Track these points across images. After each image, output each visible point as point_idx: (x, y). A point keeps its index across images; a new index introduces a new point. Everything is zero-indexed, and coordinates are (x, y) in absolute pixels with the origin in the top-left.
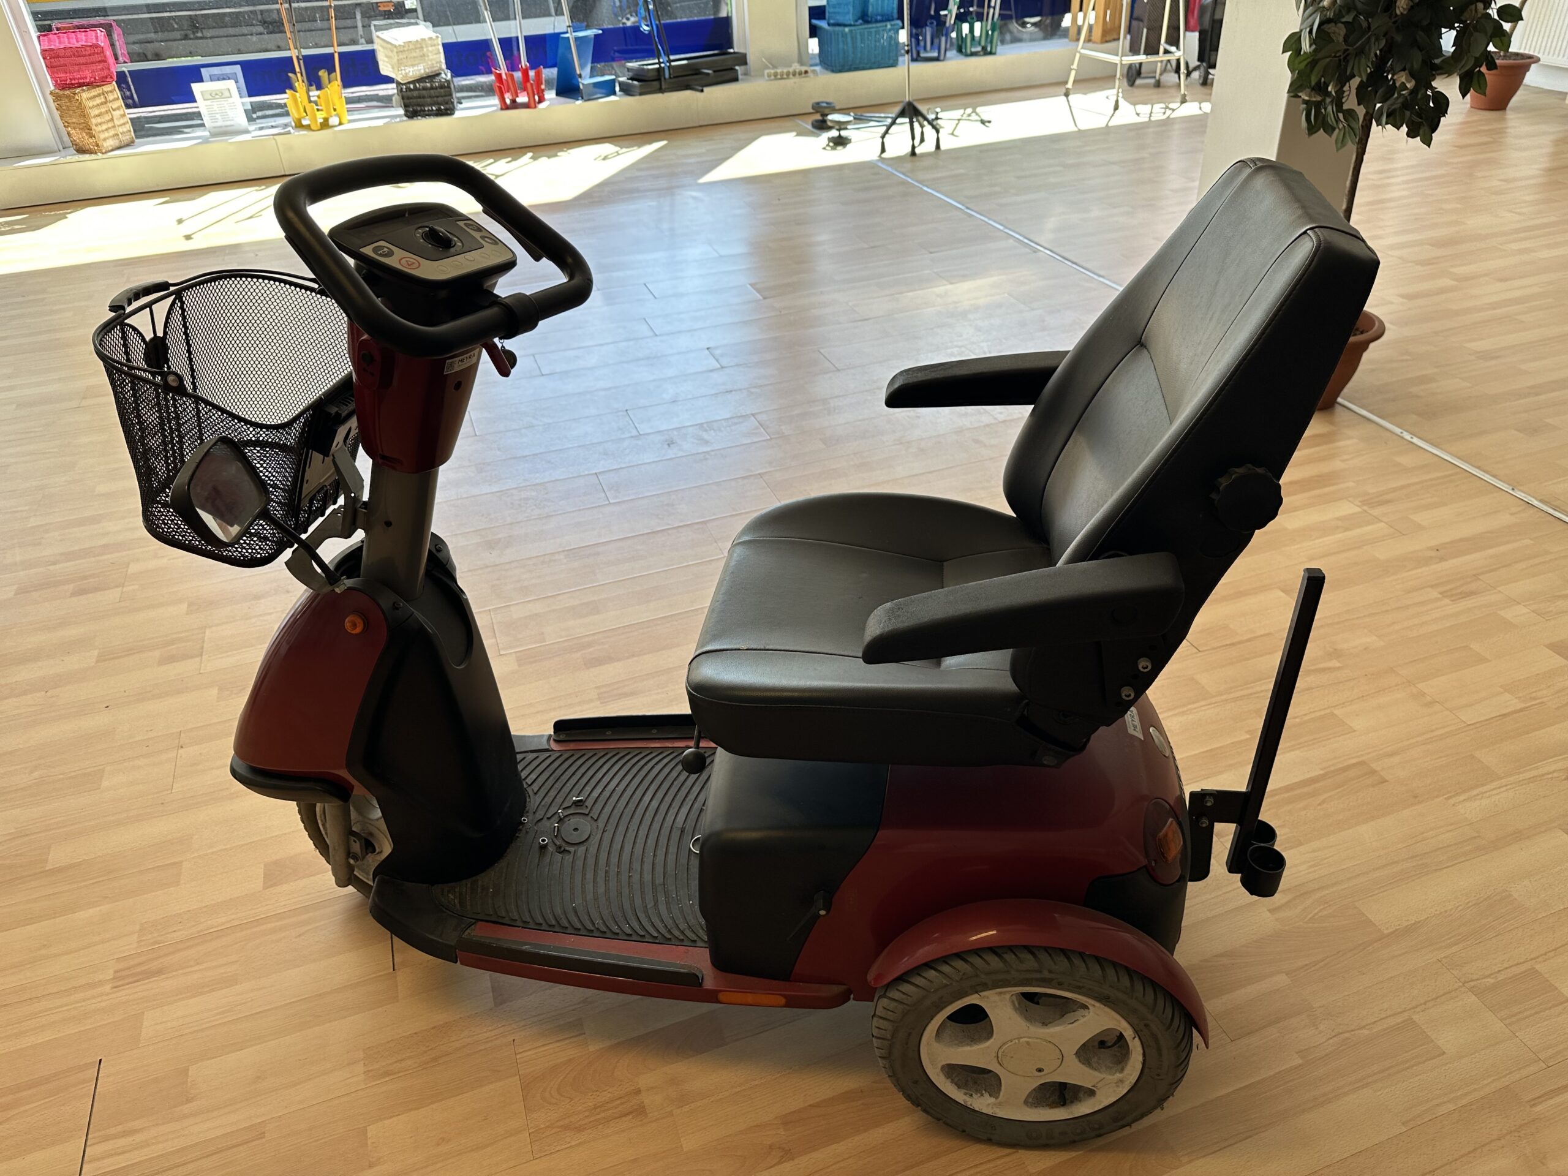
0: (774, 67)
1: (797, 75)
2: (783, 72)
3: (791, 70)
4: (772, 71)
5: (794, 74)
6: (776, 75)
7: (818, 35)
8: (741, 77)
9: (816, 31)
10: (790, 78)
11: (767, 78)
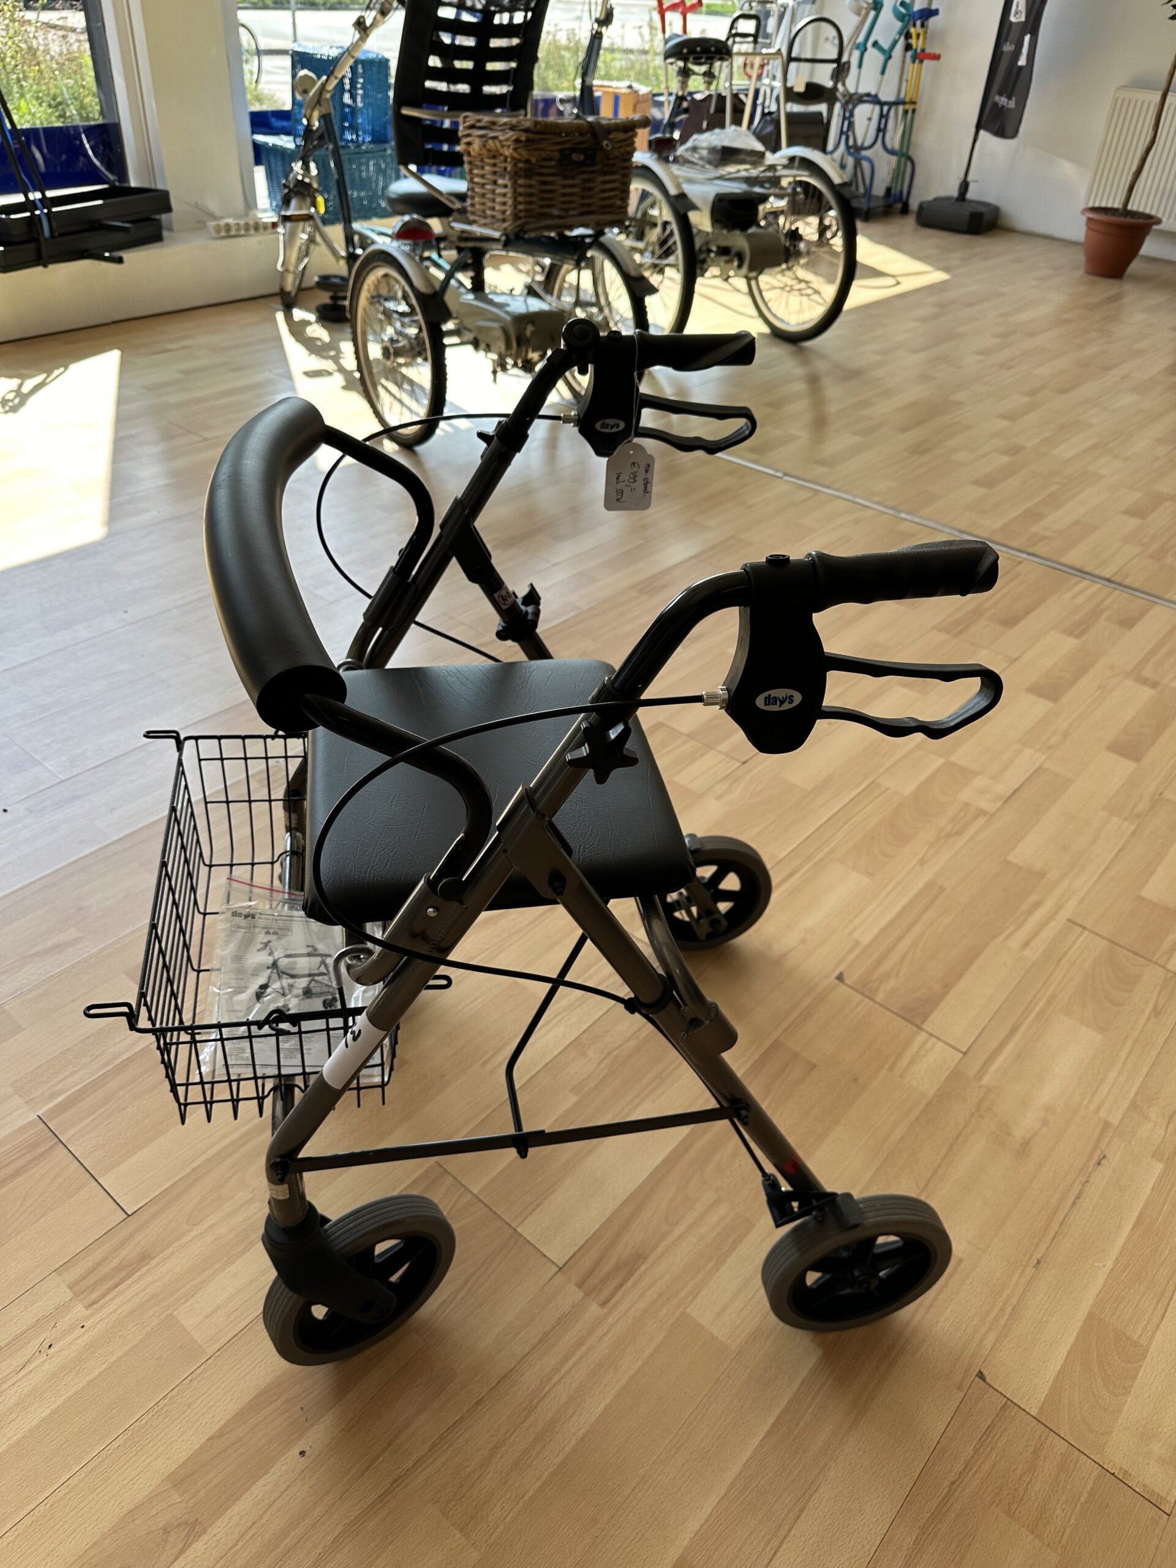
0: (221, 218)
1: (252, 230)
2: (239, 225)
4: (222, 223)
5: (257, 228)
6: (228, 227)
7: (264, 160)
8: (165, 234)
9: (260, 154)
10: (251, 235)
11: (214, 234)
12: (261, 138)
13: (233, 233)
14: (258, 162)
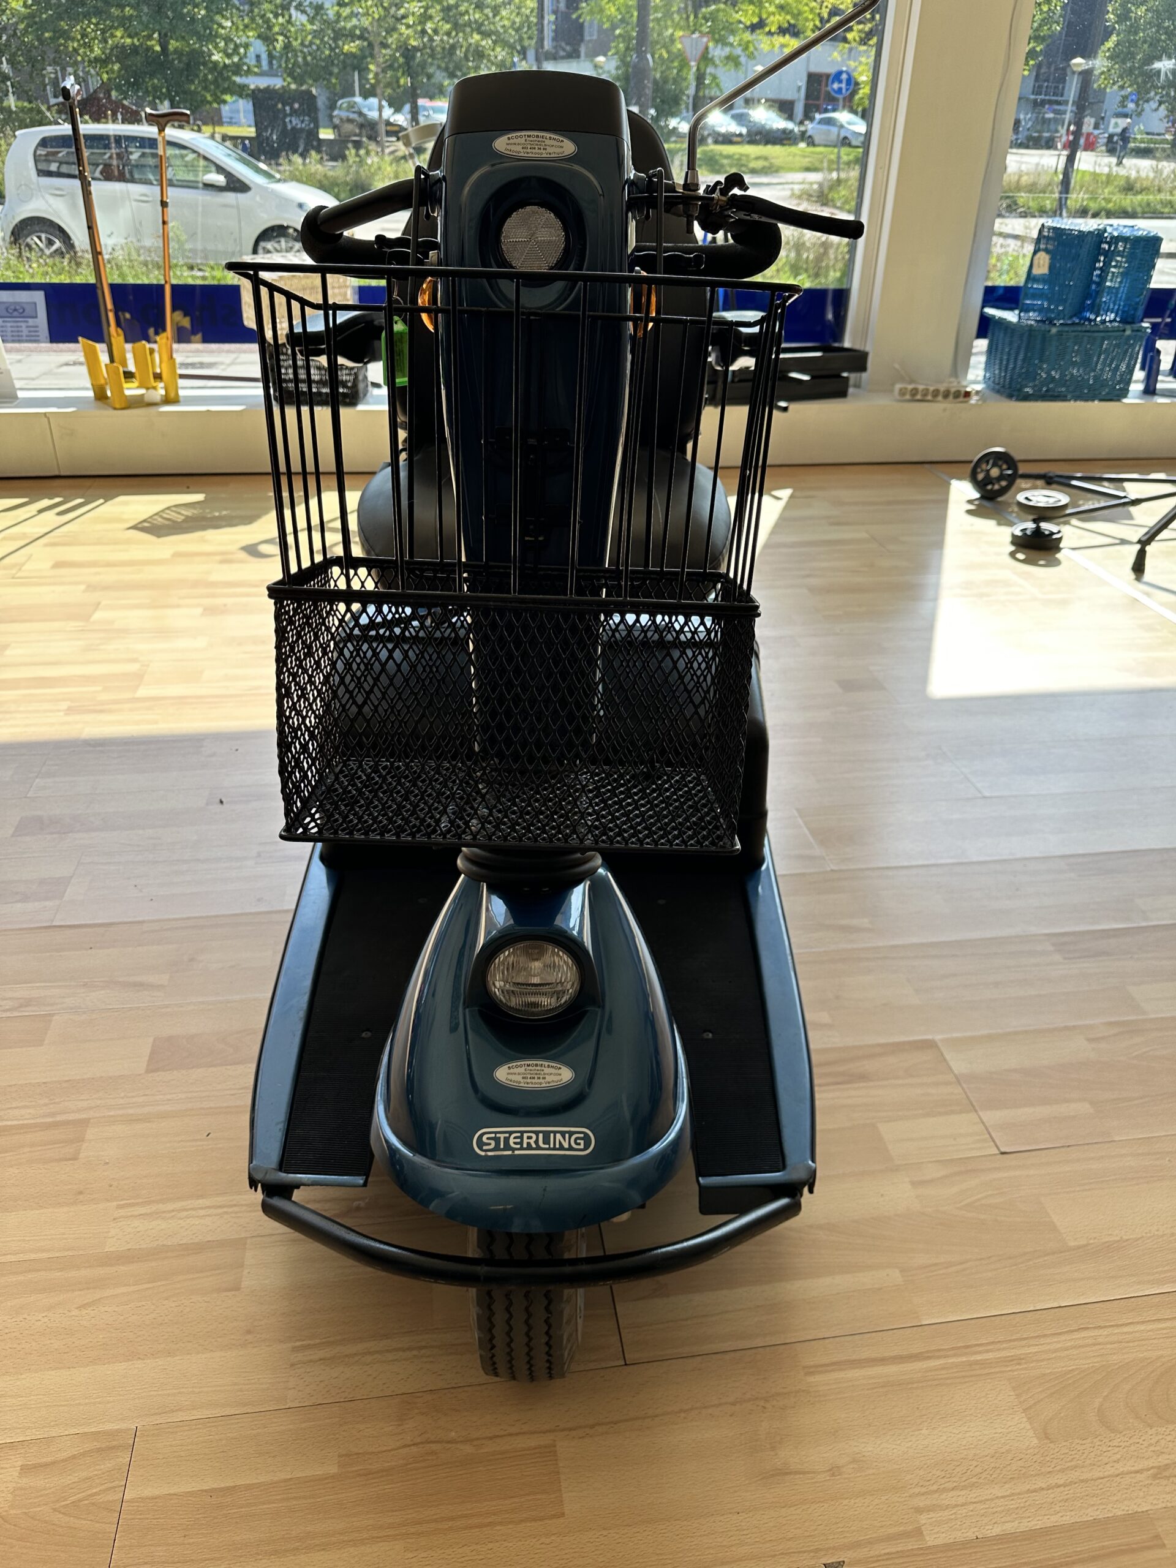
0: (912, 381)
1: (951, 397)
2: (927, 390)
3: (942, 388)
4: (910, 387)
5: (946, 395)
6: (915, 392)
7: (990, 334)
8: (851, 390)
9: (985, 327)
10: (939, 402)
11: (898, 397)
12: (990, 311)
13: (919, 397)
14: (981, 333)
